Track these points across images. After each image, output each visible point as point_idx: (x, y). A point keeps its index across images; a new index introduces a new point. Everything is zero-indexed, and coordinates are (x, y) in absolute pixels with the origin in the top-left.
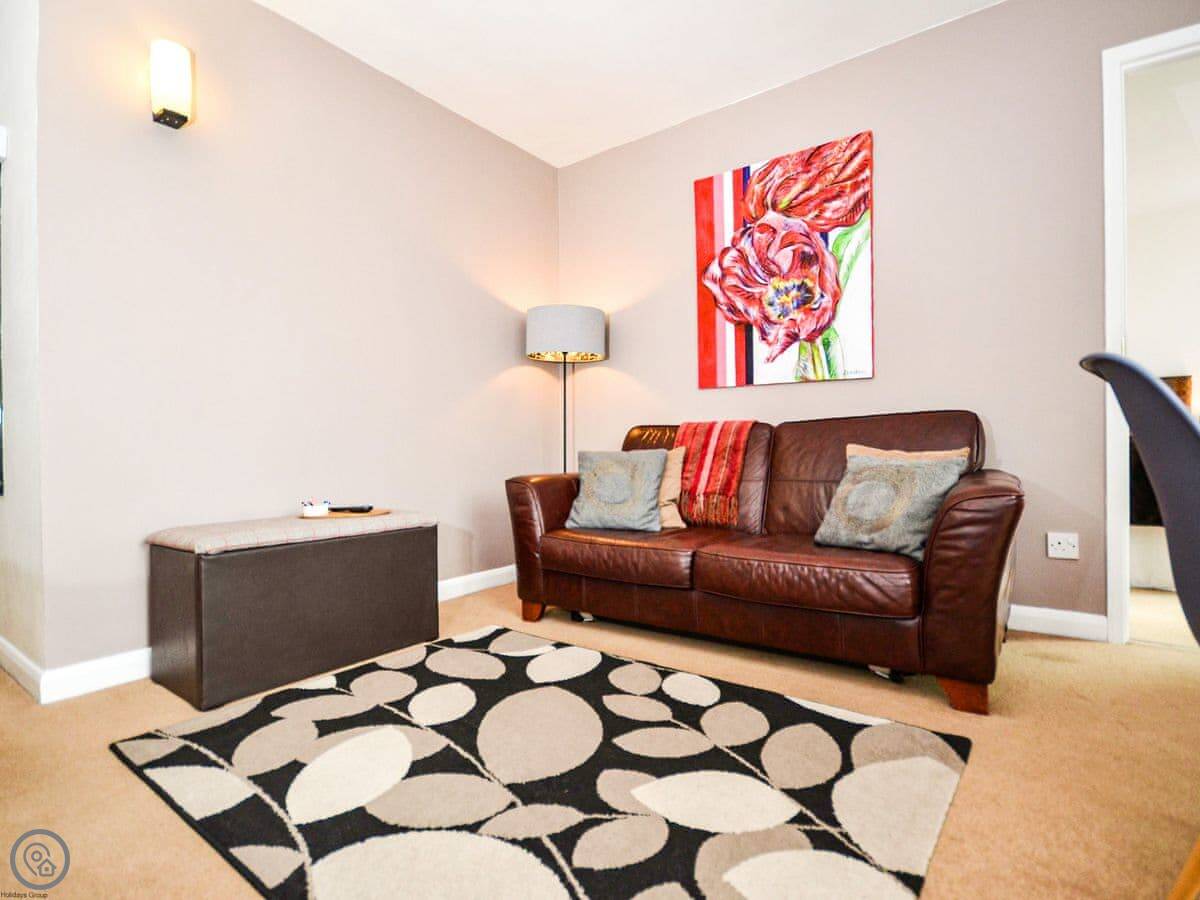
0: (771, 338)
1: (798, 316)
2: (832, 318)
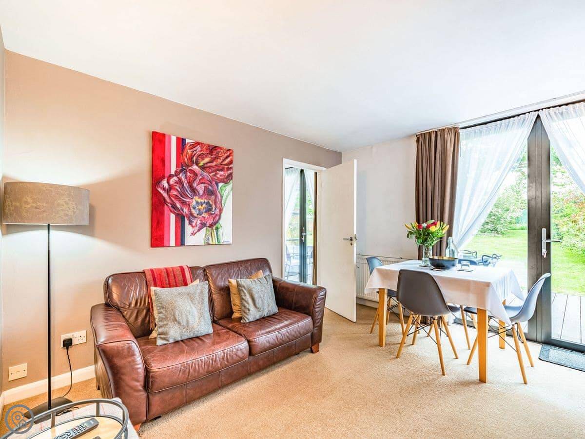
0: (194, 224)
1: (205, 215)
2: (219, 219)
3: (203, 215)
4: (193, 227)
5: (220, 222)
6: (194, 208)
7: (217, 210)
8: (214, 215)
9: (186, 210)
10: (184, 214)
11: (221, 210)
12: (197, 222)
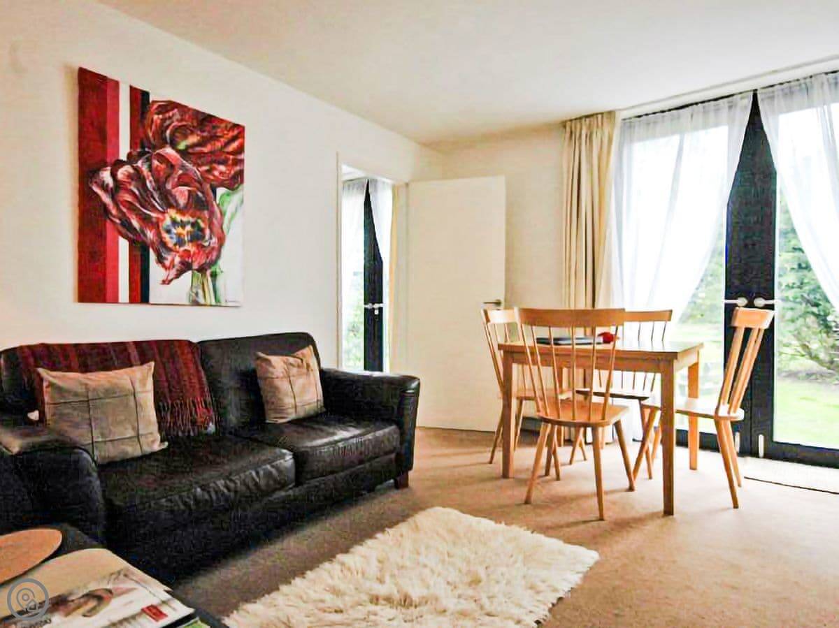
0: (167, 263)
1: (192, 248)
2: (218, 257)
3: (186, 247)
4: (166, 268)
5: (220, 262)
6: (168, 231)
7: (214, 240)
8: (207, 250)
9: (150, 235)
11: (221, 240)
12: (174, 259)
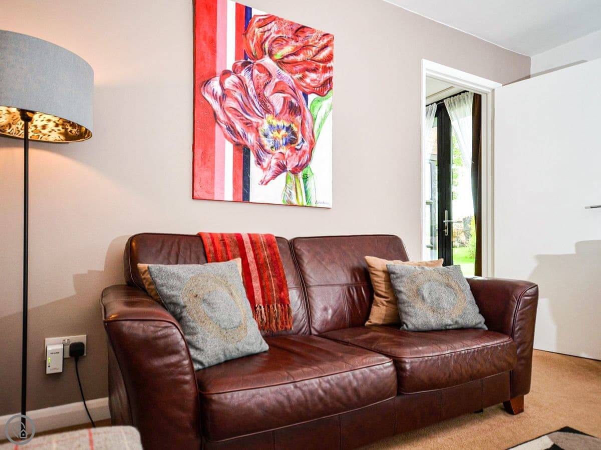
0: (265, 164)
1: (286, 151)
3: (281, 150)
4: (264, 169)
5: (312, 165)
6: (266, 136)
7: (306, 143)
8: (300, 153)
9: (251, 139)
10: (249, 144)
11: (312, 144)
12: (271, 161)
